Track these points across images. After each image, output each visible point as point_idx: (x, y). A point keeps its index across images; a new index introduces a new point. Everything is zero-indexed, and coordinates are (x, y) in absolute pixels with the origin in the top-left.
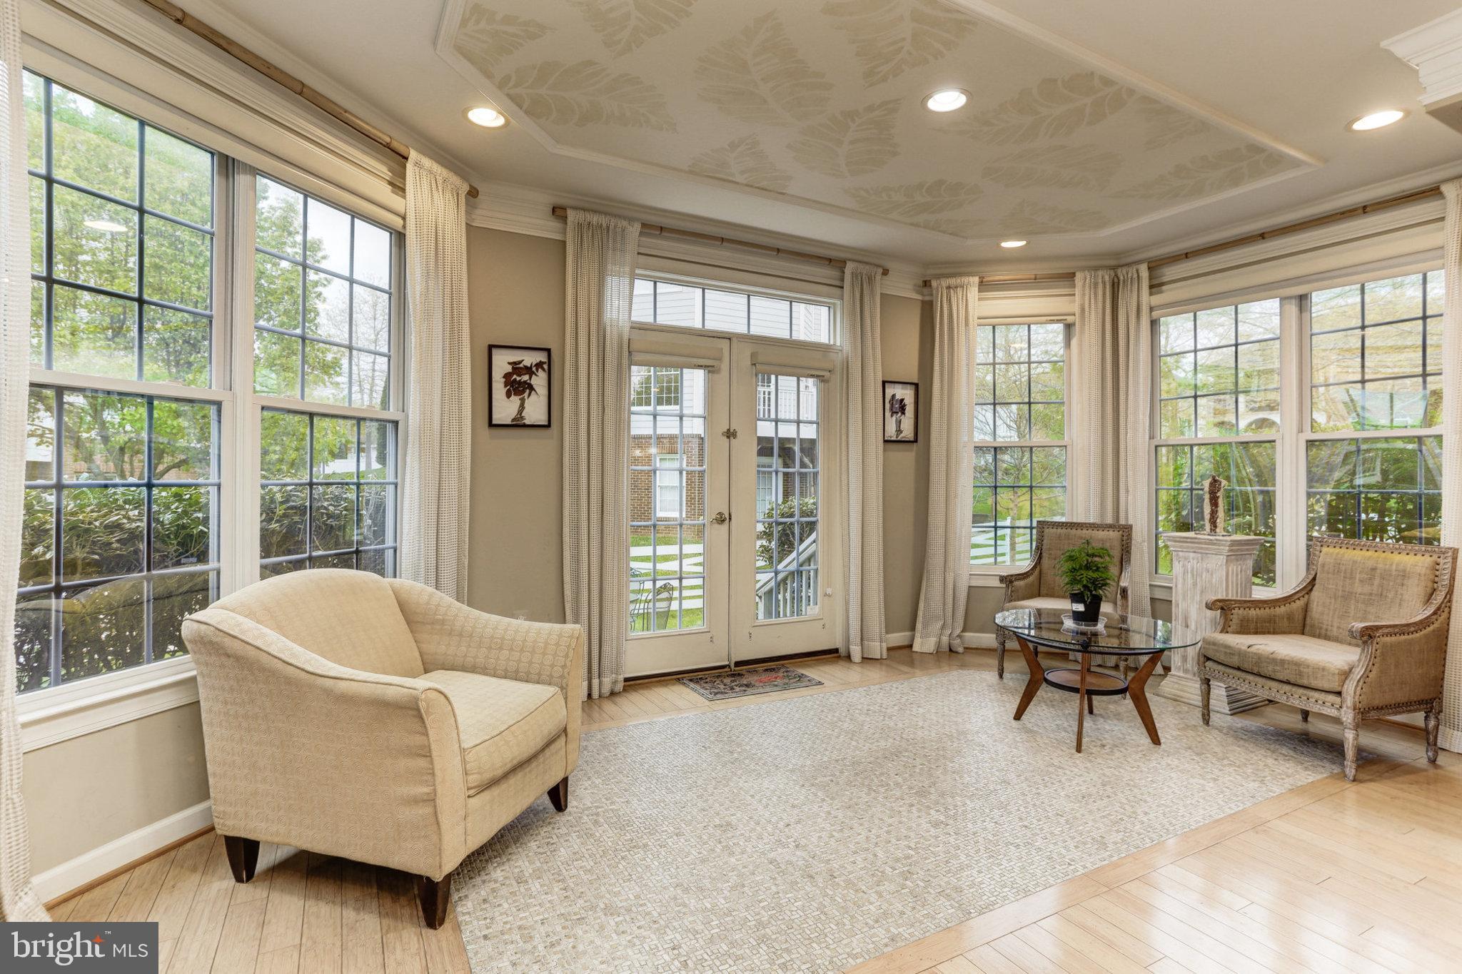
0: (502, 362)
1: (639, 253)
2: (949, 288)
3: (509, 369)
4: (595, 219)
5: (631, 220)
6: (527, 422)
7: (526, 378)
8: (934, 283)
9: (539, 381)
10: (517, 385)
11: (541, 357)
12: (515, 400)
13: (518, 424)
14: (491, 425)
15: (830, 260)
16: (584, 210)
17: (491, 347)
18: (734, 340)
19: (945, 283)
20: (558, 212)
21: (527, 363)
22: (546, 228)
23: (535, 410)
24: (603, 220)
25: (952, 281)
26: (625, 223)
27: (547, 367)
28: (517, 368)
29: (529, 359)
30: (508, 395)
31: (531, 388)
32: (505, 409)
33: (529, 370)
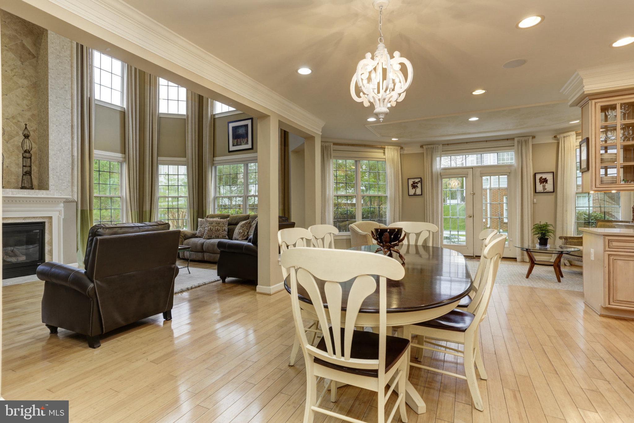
0: (411, 182)
1: (442, 151)
2: (564, 137)
3: (412, 183)
4: (430, 146)
5: (439, 144)
6: (417, 194)
7: (416, 184)
8: (558, 137)
9: (419, 185)
10: (414, 186)
11: (420, 180)
12: (414, 190)
13: (415, 195)
14: (409, 195)
15: (508, 139)
16: (428, 145)
17: (408, 179)
18: (473, 168)
19: (562, 135)
20: (422, 147)
21: (416, 181)
22: (419, 150)
23: (418, 191)
24: (432, 146)
25: (565, 135)
26: (438, 146)
27: (421, 181)
28: (414, 183)
29: (417, 180)
30: (412, 189)
31: (417, 187)
32: (412, 192)
33: (417, 183)
